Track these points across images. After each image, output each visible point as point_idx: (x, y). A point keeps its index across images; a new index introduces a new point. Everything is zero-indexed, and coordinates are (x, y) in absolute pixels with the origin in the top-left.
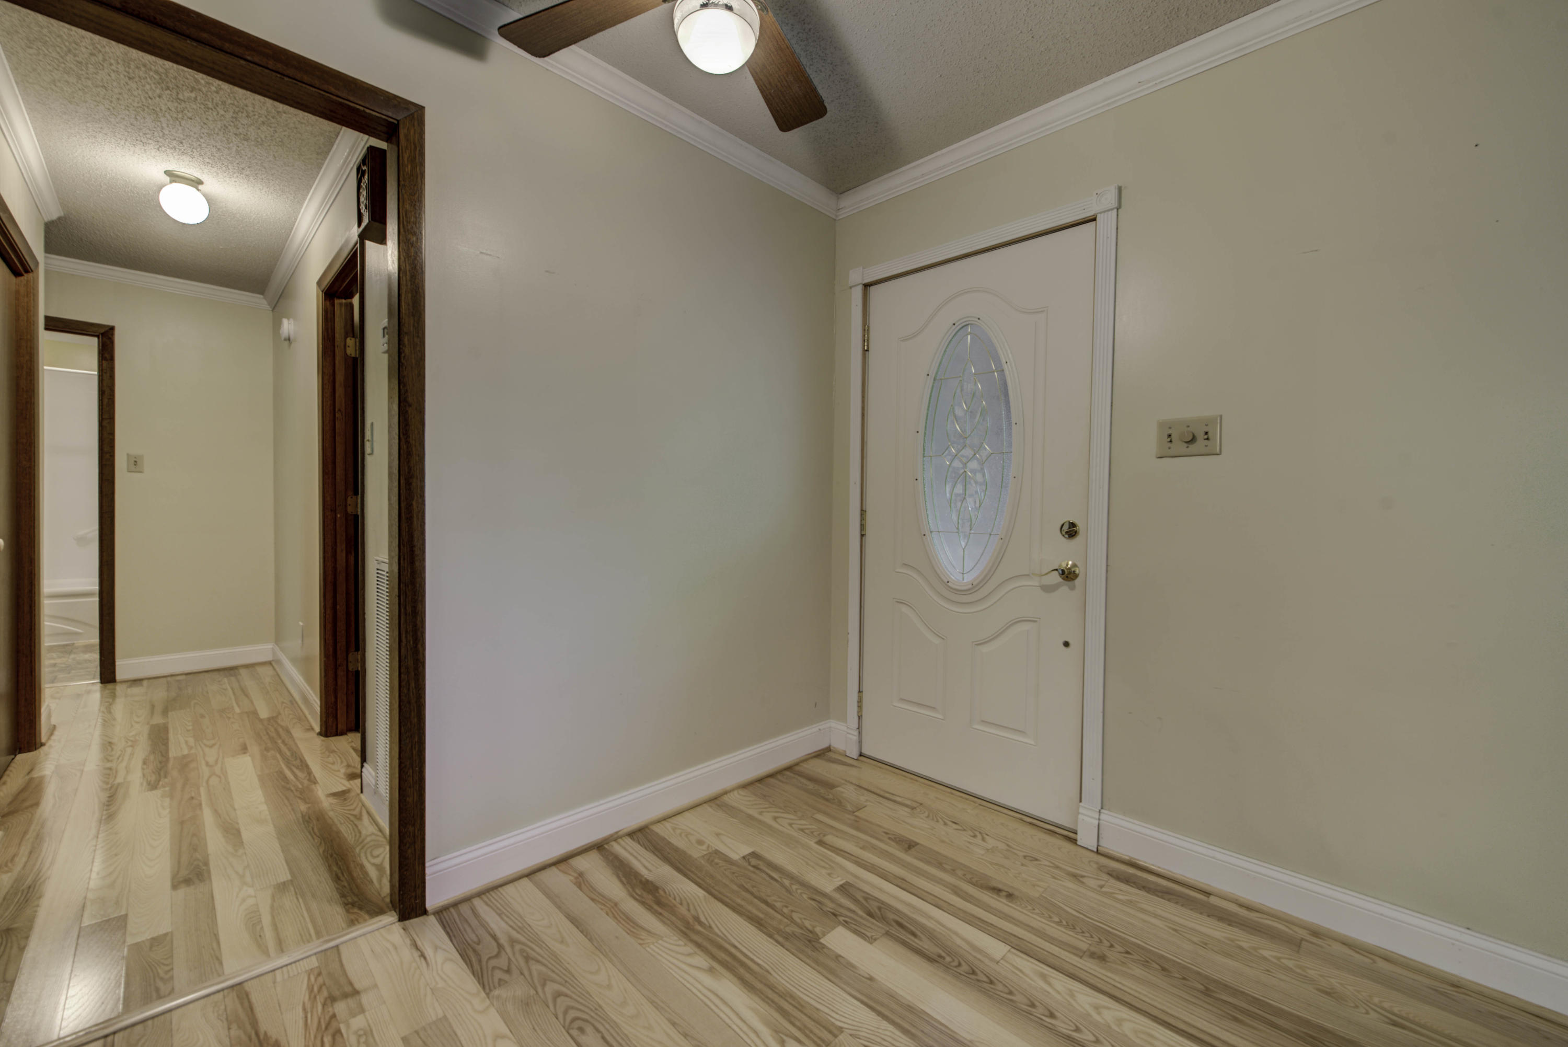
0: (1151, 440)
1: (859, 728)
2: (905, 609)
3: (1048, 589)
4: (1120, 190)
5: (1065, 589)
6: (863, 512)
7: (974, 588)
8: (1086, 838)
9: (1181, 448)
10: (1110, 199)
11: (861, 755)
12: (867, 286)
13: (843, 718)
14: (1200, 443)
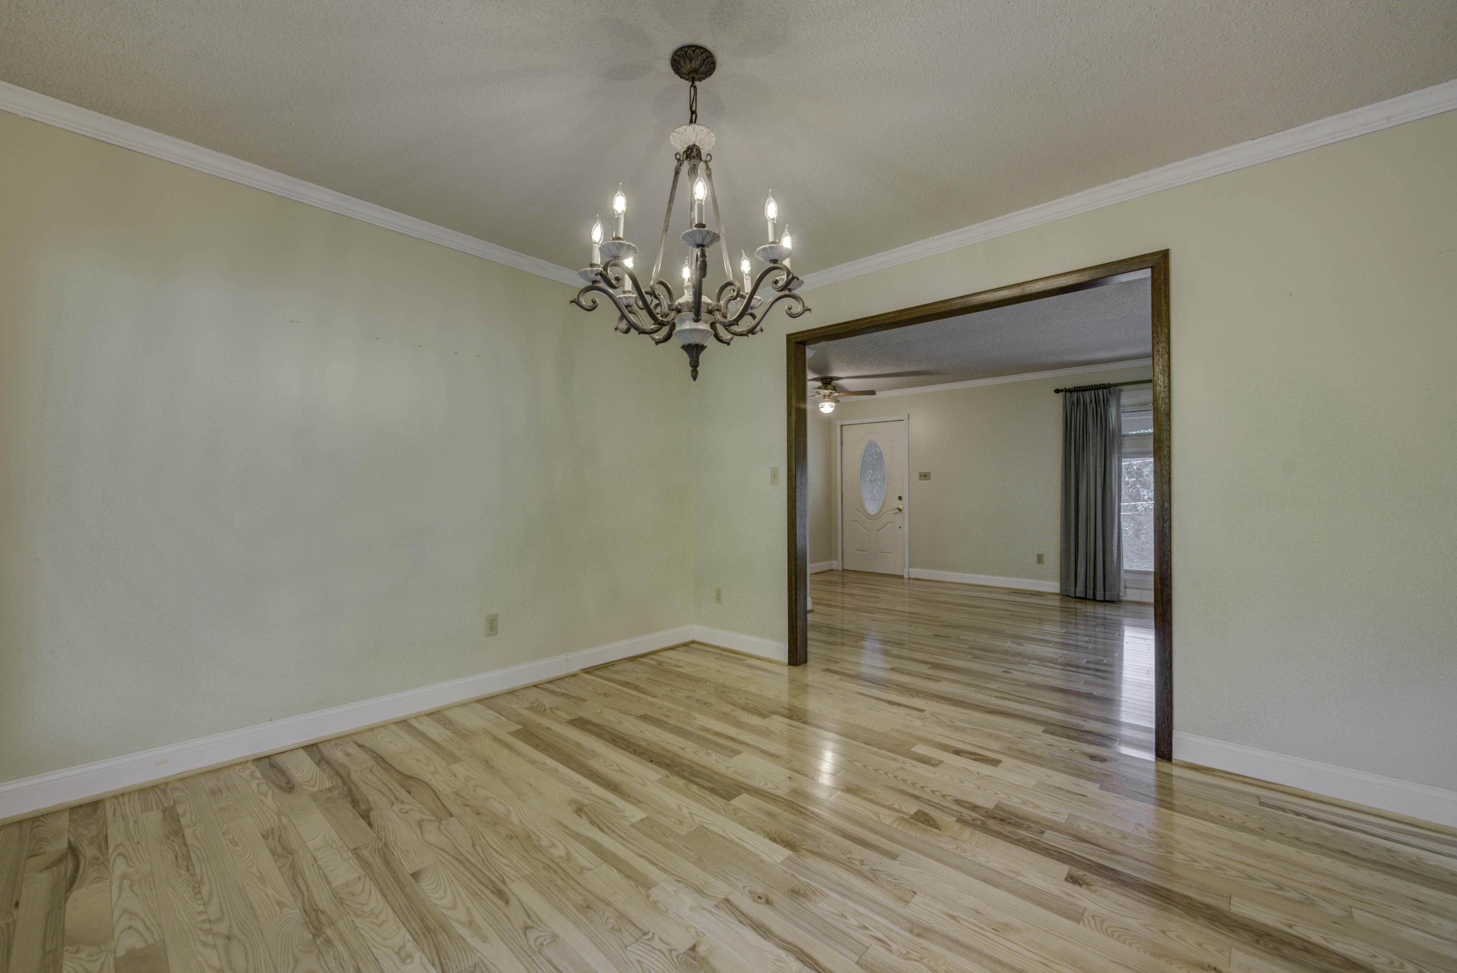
0: (917, 477)
1: (842, 561)
2: (855, 523)
3: (895, 514)
4: (909, 415)
5: (899, 513)
6: (842, 494)
7: (876, 515)
8: (906, 576)
9: (923, 478)
10: (906, 417)
11: (843, 570)
12: (842, 426)
13: (837, 560)
14: (927, 478)
